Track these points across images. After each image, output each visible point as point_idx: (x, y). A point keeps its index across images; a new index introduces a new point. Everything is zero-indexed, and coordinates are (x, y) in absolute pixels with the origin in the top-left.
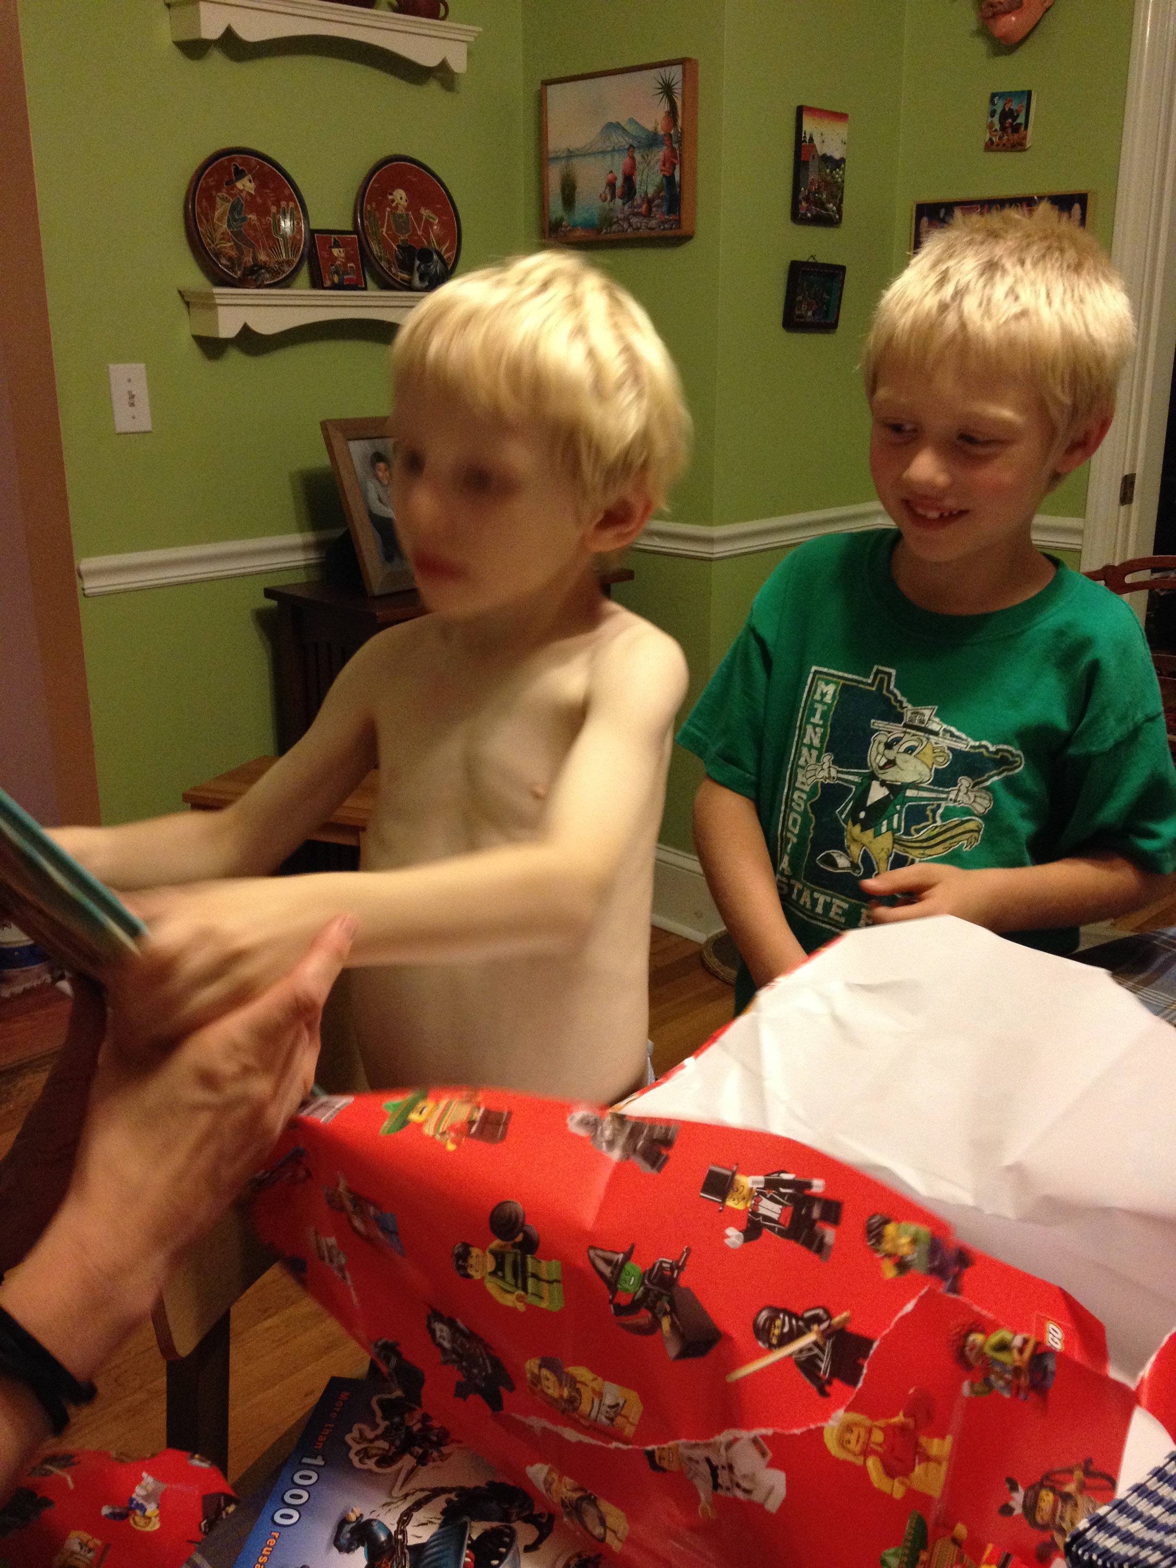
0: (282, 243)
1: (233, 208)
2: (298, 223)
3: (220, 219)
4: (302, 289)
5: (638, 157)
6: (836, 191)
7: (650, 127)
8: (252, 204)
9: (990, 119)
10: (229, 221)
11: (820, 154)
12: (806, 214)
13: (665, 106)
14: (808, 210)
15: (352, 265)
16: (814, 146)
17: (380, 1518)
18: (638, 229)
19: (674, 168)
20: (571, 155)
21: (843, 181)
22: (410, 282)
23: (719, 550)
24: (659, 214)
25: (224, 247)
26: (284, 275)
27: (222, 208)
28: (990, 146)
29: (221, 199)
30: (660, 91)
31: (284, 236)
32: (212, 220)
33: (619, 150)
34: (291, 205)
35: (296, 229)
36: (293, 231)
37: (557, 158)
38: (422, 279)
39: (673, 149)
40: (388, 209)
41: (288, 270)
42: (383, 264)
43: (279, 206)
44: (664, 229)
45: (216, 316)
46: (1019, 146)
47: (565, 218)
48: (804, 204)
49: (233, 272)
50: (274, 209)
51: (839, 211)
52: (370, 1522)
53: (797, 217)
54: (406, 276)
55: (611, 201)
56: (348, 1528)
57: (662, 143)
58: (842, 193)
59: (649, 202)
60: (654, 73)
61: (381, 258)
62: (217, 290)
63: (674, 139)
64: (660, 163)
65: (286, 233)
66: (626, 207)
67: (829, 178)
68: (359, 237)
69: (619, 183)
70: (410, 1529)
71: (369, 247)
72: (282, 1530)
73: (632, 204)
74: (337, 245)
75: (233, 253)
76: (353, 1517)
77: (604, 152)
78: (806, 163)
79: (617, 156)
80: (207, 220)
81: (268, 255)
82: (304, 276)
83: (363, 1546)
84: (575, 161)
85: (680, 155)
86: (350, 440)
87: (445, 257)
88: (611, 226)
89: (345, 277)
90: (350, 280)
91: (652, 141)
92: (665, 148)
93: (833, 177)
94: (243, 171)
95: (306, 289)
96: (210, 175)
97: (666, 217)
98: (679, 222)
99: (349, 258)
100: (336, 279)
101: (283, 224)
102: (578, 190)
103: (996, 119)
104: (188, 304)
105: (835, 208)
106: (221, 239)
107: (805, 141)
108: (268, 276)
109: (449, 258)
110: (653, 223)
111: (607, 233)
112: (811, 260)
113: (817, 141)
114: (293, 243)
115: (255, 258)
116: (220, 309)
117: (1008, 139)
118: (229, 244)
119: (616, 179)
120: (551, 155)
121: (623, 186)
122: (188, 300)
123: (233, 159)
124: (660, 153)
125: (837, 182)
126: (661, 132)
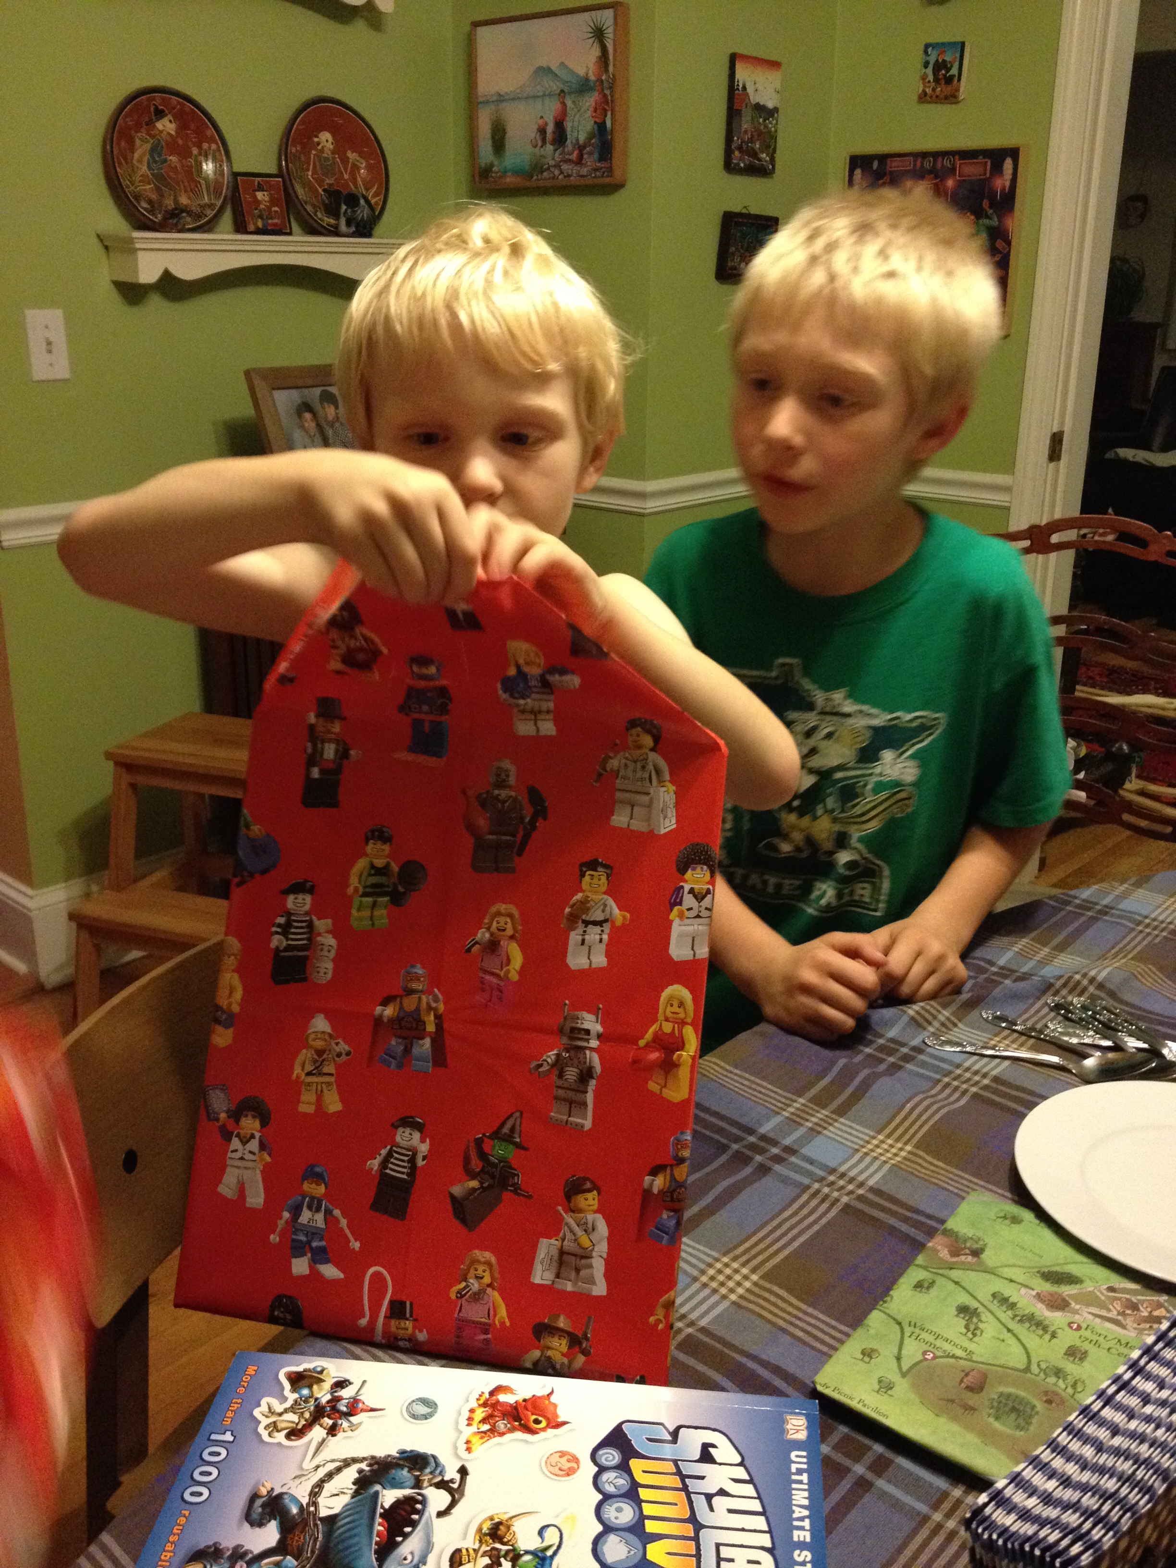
0: (204, 186)
1: (153, 150)
2: (221, 166)
3: (140, 161)
4: (224, 234)
5: (569, 103)
6: (769, 141)
7: (581, 72)
8: (173, 146)
9: (924, 70)
10: (148, 163)
11: (753, 102)
12: (738, 164)
13: (596, 51)
14: (741, 159)
15: (276, 209)
16: (747, 94)
17: (293, 1492)
18: (569, 176)
19: (606, 116)
20: (501, 99)
21: (776, 131)
22: (336, 227)
23: (652, 505)
24: (591, 161)
25: (145, 190)
26: (207, 219)
27: (142, 149)
28: (923, 98)
29: (140, 139)
30: (592, 35)
31: (206, 179)
32: (132, 159)
33: (549, 95)
34: (214, 146)
35: (219, 171)
36: (215, 173)
37: (486, 102)
38: (348, 224)
39: (605, 96)
40: (314, 152)
41: (210, 213)
42: (309, 208)
43: (200, 147)
44: (595, 177)
45: (136, 260)
46: (952, 98)
47: (496, 163)
48: (737, 153)
49: (153, 215)
50: (195, 151)
51: (772, 160)
52: (280, 1496)
53: (729, 166)
54: (332, 221)
55: (542, 147)
56: (259, 1502)
57: (592, 89)
58: (776, 142)
59: (581, 148)
60: (586, 15)
61: (306, 203)
62: (136, 234)
63: (606, 84)
64: (592, 109)
65: (208, 175)
66: (557, 154)
67: (762, 127)
68: (284, 181)
69: (550, 129)
70: (322, 1500)
71: (294, 189)
72: (191, 1507)
73: (564, 149)
74: (260, 188)
75: (154, 196)
76: (264, 1491)
77: (535, 97)
78: (739, 112)
79: (547, 100)
80: (127, 162)
81: (189, 198)
82: (227, 218)
83: (275, 1519)
84: (505, 104)
85: (612, 101)
86: (274, 389)
87: (373, 202)
88: (542, 172)
89: (270, 221)
90: (275, 225)
91: (583, 87)
92: (596, 94)
93: (766, 127)
94: (163, 111)
95: (228, 233)
96: (128, 115)
97: (598, 164)
98: (610, 170)
99: (273, 202)
100: (260, 224)
101: (205, 167)
102: (507, 135)
103: (929, 71)
104: (107, 248)
105: (768, 158)
106: (140, 182)
107: (738, 89)
108: (189, 219)
109: (376, 203)
110: (584, 171)
111: (538, 180)
112: (744, 211)
113: (750, 90)
114: (215, 188)
115: (176, 201)
116: (141, 255)
117: (941, 91)
118: (148, 187)
119: (546, 124)
120: (481, 99)
121: (554, 133)
122: (107, 244)
123: (154, 99)
124: (590, 100)
125: (770, 132)
126: (592, 77)
